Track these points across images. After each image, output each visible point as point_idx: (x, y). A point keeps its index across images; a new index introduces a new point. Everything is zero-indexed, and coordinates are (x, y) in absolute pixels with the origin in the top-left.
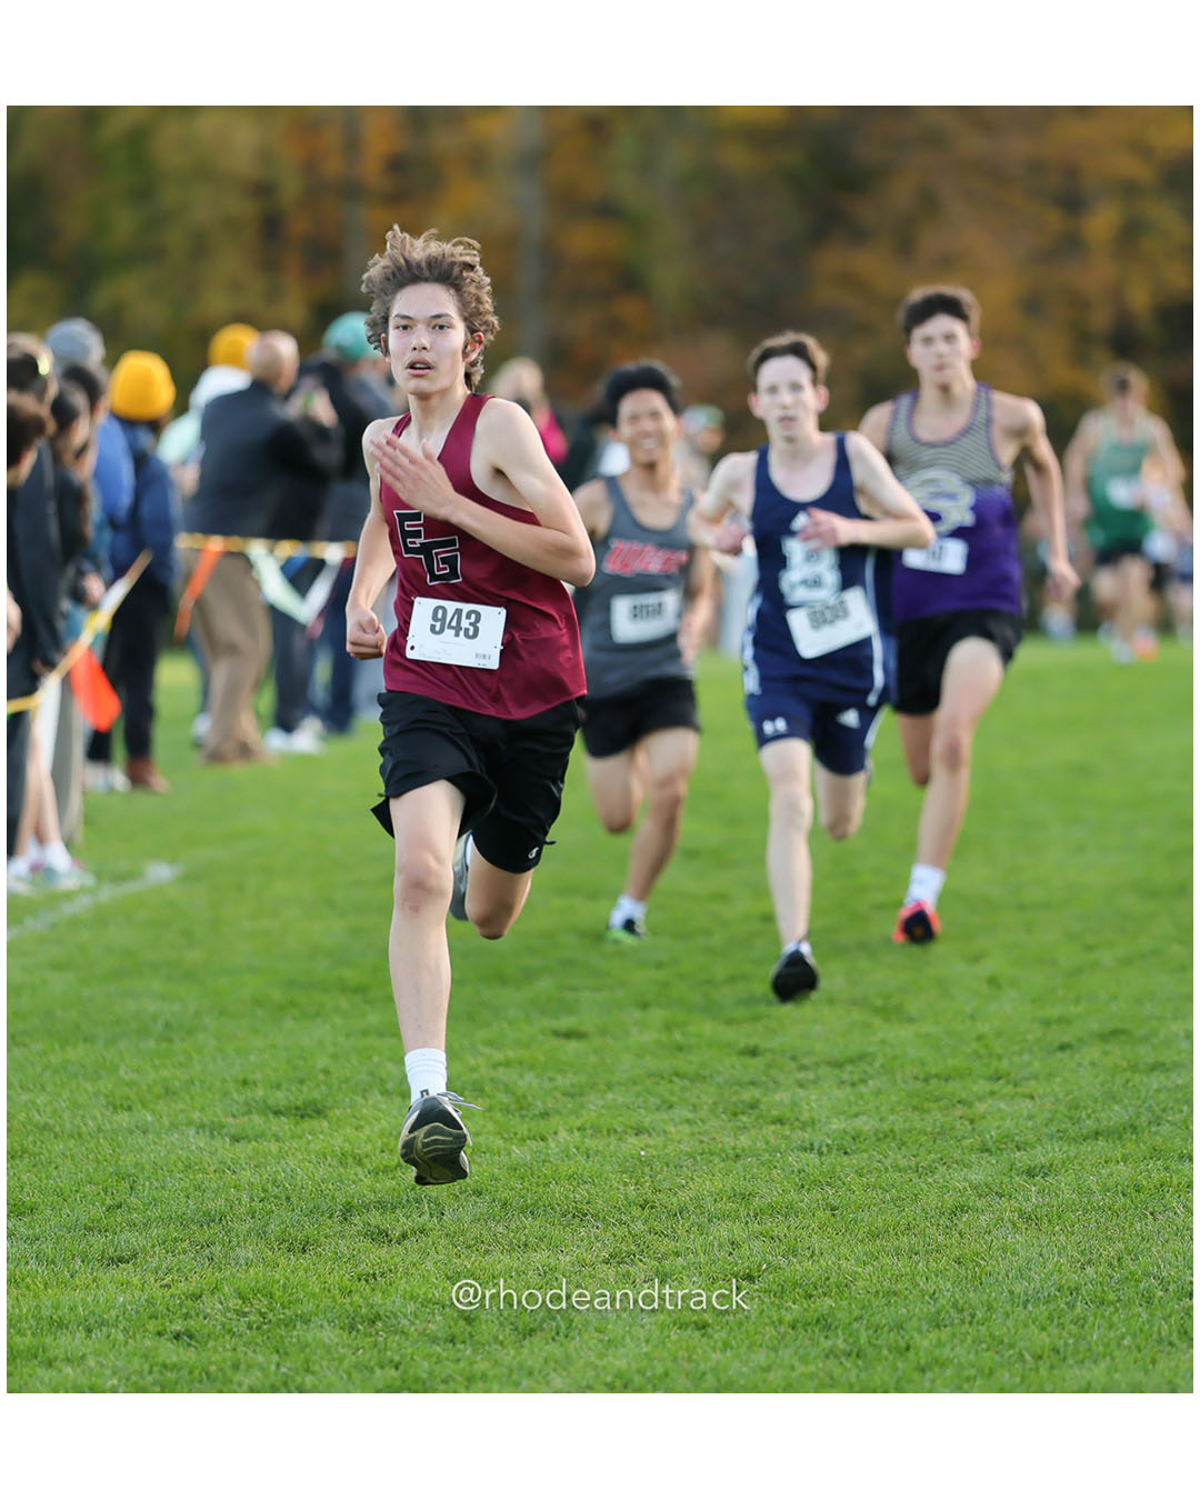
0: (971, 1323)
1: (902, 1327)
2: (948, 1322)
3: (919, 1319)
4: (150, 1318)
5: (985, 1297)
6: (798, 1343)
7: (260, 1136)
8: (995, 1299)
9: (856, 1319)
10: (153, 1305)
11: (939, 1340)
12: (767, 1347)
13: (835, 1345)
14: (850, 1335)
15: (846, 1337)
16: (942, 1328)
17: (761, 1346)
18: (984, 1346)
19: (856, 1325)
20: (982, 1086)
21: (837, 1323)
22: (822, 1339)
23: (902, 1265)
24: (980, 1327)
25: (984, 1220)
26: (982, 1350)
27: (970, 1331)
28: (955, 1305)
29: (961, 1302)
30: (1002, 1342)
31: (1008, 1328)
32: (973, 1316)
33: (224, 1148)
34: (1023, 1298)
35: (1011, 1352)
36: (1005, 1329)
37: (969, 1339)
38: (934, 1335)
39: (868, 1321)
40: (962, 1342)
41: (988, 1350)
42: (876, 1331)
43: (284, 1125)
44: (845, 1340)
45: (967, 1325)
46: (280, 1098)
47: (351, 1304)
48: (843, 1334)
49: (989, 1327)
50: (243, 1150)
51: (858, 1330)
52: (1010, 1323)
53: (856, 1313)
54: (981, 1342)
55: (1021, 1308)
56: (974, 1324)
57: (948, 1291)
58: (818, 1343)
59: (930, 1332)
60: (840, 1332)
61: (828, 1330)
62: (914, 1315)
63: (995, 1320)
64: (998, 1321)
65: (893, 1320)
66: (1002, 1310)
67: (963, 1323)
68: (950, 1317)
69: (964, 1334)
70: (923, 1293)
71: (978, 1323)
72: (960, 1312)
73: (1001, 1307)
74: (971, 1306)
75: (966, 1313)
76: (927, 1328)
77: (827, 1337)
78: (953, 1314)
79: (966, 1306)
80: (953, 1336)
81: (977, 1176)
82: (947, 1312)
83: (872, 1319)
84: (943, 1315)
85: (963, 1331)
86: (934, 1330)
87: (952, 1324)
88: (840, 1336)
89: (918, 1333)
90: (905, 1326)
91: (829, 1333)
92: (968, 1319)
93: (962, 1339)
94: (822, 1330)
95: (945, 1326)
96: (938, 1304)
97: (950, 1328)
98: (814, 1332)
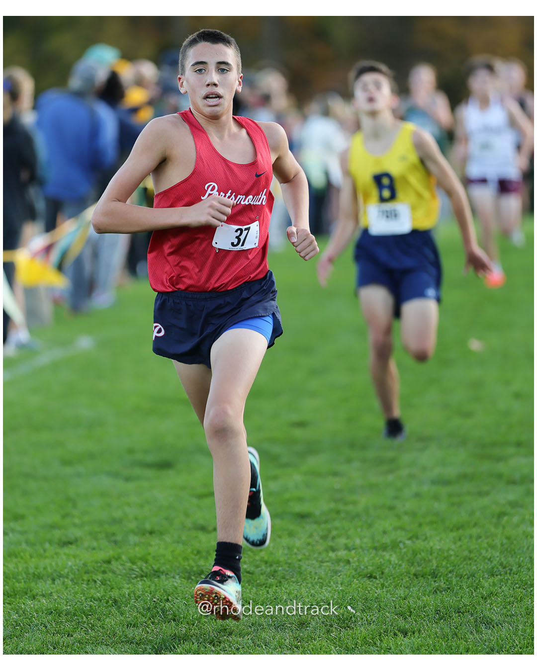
0: (510, 574)
1: (474, 576)
2: (498, 573)
3: (483, 572)
4: (85, 573)
5: (517, 560)
6: (420, 584)
7: (139, 478)
8: (522, 561)
9: (450, 572)
10: (86, 566)
11: (494, 582)
12: (404, 586)
13: (439, 586)
14: (447, 580)
15: (445, 581)
16: (495, 576)
17: (401, 586)
19: (450, 575)
20: (511, 450)
21: (440, 574)
22: (433, 583)
23: (473, 544)
24: (515, 576)
25: (516, 519)
26: (516, 587)
27: (510, 578)
28: (501, 564)
29: (505, 563)
30: (526, 584)
32: (511, 570)
36: (528, 577)
37: (509, 582)
39: (456, 573)
41: (519, 588)
42: (461, 578)
43: (150, 473)
44: (445, 583)
45: (508, 575)
46: (149, 458)
47: (188, 565)
48: (444, 579)
50: (131, 486)
51: (451, 577)
53: (450, 569)
54: (516, 584)
56: (512, 575)
57: (497, 557)
58: (431, 584)
59: (489, 578)
60: (442, 578)
61: (436, 578)
62: (480, 570)
63: (523, 572)
64: (524, 573)
65: (469, 572)
66: (526, 567)
67: (506, 573)
68: (499, 570)
69: (507, 580)
70: (485, 558)
71: (514, 574)
72: (504, 568)
73: (526, 565)
74: (509, 565)
75: (507, 569)
76: (487, 576)
77: (435, 581)
78: (500, 569)
79: (507, 565)
80: (501, 581)
81: (511, 497)
82: (497, 568)
83: (458, 572)
84: (495, 570)
85: (506, 578)
86: (491, 577)
87: (501, 575)
88: (442, 581)
89: (483, 579)
90: (476, 576)
91: (436, 579)
92: (508, 572)
93: (506, 582)
94: (432, 577)
95: (497, 575)
96: (493, 564)
97: (499, 577)
98: (428, 579)
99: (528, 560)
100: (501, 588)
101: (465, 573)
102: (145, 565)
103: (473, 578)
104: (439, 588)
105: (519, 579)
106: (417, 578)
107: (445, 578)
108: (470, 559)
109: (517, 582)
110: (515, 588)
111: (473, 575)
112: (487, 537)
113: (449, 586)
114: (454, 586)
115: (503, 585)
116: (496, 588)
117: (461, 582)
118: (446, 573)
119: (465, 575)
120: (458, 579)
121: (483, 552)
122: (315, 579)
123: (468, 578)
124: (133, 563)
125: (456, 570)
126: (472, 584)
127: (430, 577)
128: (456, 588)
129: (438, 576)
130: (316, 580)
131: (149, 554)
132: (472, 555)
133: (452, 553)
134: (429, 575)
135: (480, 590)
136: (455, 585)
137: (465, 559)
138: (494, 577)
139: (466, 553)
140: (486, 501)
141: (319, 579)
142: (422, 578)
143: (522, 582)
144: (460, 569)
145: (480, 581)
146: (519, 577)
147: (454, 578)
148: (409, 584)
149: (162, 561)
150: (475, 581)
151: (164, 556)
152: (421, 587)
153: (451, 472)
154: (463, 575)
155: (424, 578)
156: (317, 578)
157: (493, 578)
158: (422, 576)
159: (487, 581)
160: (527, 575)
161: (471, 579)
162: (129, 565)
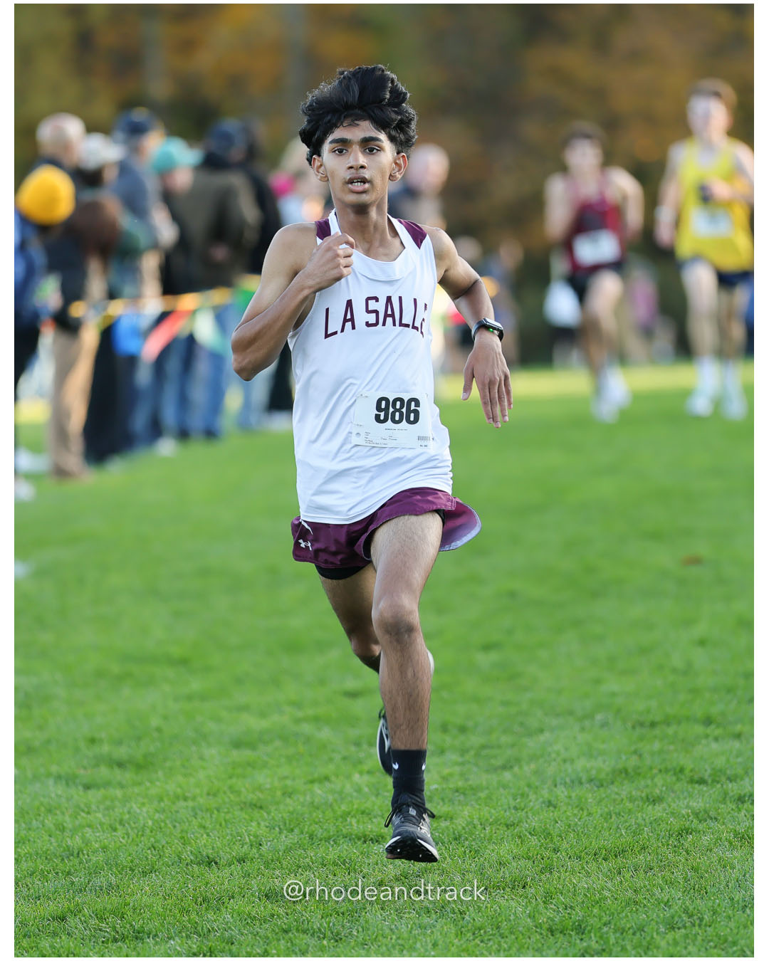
0: (700, 926)
1: (643, 930)
2: (680, 925)
3: (657, 923)
4: (24, 936)
5: (710, 904)
6: (558, 945)
7: (107, 784)
8: (719, 905)
9: (605, 924)
10: (26, 925)
11: (674, 939)
12: (533, 949)
13: (589, 947)
14: (601, 937)
15: (598, 939)
16: (676, 930)
17: (528, 948)
18: (712, 944)
19: (605, 929)
20: (699, 729)
21: (589, 928)
22: (578, 941)
23: (641, 880)
24: (708, 929)
25: (706, 839)
26: (711, 947)
27: (700, 931)
28: (686, 911)
29: (691, 908)
30: (726, 941)
31: (731, 929)
32: (701, 919)
33: (77, 794)
34: (742, 904)
35: (735, 948)
36: (728, 930)
37: (699, 938)
38: (670, 936)
39: (615, 925)
40: (694, 941)
41: (715, 947)
42: (622, 934)
43: (128, 776)
44: (597, 942)
45: (697, 928)
46: (122, 752)
47: (189, 921)
48: (595, 936)
49: (715, 928)
50: (93, 796)
51: (607, 933)
52: (732, 925)
53: (605, 919)
54: (709, 941)
55: (740, 912)
56: (703, 927)
57: (679, 899)
58: (575, 944)
59: (667, 934)
60: (592, 935)
61: (583, 934)
62: (652, 920)
63: (720, 922)
64: (722, 923)
65: (635, 924)
66: (725, 914)
67: (694, 925)
68: (682, 921)
69: (695, 935)
70: (659, 901)
71: (706, 925)
72: (691, 916)
73: (724, 912)
74: (699, 911)
75: (695, 917)
76: (663, 930)
77: (582, 939)
78: (684, 918)
79: (696, 912)
80: (686, 936)
81: (698, 804)
82: (680, 917)
83: (618, 923)
84: (676, 919)
85: (694, 932)
86: (670, 931)
87: (685, 927)
88: (593, 938)
89: (657, 933)
90: (646, 930)
91: (584, 936)
92: (697, 922)
93: (694, 938)
94: (577, 934)
95: (679, 928)
96: (672, 910)
97: (683, 930)
98: (571, 936)
99: (728, 903)
100: (686, 948)
101: (628, 926)
102: (119, 922)
103: (642, 933)
104: (589, 951)
105: (714, 934)
106: (553, 935)
107: (598, 934)
108: (636, 903)
109: (710, 938)
110: (708, 947)
111: (641, 929)
112: (662, 868)
113: (604, 947)
114: (612, 947)
115: (689, 944)
116: (678, 948)
117: (623, 940)
118: (599, 926)
119: (629, 929)
120: (618, 935)
121: (657, 891)
122: (391, 939)
123: (634, 934)
124: (101, 919)
125: (613, 922)
126: (641, 942)
127: (573, 933)
128: (615, 949)
129: (586, 932)
130: (393, 941)
131: (127, 905)
132: (640, 897)
133: (606, 893)
134: (572, 931)
135: (653, 952)
136: (613, 945)
137: (628, 904)
138: (675, 932)
139: (630, 894)
140: (657, 811)
141: (398, 938)
142: (562, 935)
143: (719, 939)
144: (622, 919)
145: (652, 938)
146: (714, 931)
147: (611, 934)
148: (540, 945)
149: (147, 915)
150: (644, 938)
151: (150, 907)
152: (559, 949)
153: (603, 766)
154: (627, 929)
155: (565, 934)
156: (394, 937)
157: (673, 933)
158: (561, 932)
159: (664, 938)
160: (727, 926)
161: (638, 934)
162: (94, 922)
